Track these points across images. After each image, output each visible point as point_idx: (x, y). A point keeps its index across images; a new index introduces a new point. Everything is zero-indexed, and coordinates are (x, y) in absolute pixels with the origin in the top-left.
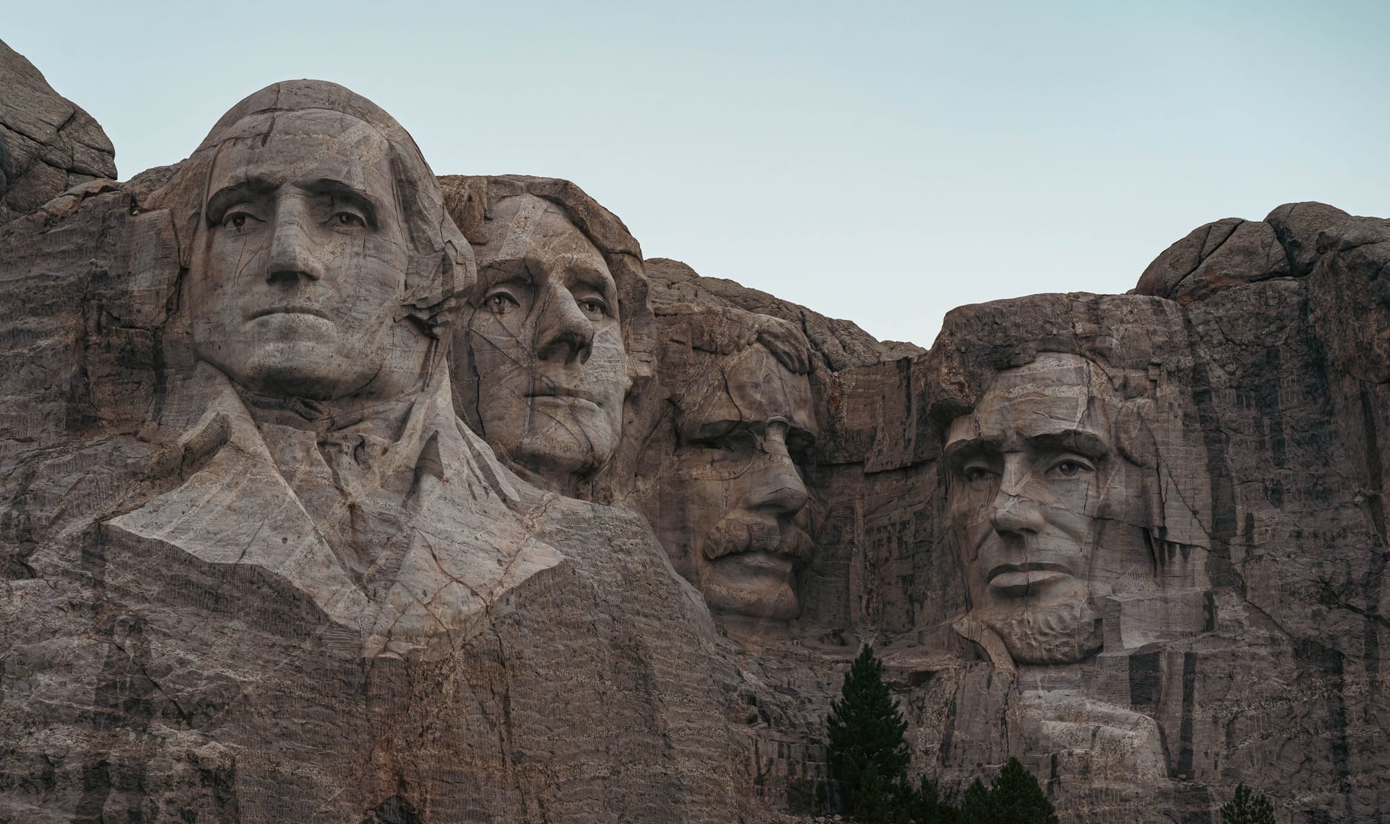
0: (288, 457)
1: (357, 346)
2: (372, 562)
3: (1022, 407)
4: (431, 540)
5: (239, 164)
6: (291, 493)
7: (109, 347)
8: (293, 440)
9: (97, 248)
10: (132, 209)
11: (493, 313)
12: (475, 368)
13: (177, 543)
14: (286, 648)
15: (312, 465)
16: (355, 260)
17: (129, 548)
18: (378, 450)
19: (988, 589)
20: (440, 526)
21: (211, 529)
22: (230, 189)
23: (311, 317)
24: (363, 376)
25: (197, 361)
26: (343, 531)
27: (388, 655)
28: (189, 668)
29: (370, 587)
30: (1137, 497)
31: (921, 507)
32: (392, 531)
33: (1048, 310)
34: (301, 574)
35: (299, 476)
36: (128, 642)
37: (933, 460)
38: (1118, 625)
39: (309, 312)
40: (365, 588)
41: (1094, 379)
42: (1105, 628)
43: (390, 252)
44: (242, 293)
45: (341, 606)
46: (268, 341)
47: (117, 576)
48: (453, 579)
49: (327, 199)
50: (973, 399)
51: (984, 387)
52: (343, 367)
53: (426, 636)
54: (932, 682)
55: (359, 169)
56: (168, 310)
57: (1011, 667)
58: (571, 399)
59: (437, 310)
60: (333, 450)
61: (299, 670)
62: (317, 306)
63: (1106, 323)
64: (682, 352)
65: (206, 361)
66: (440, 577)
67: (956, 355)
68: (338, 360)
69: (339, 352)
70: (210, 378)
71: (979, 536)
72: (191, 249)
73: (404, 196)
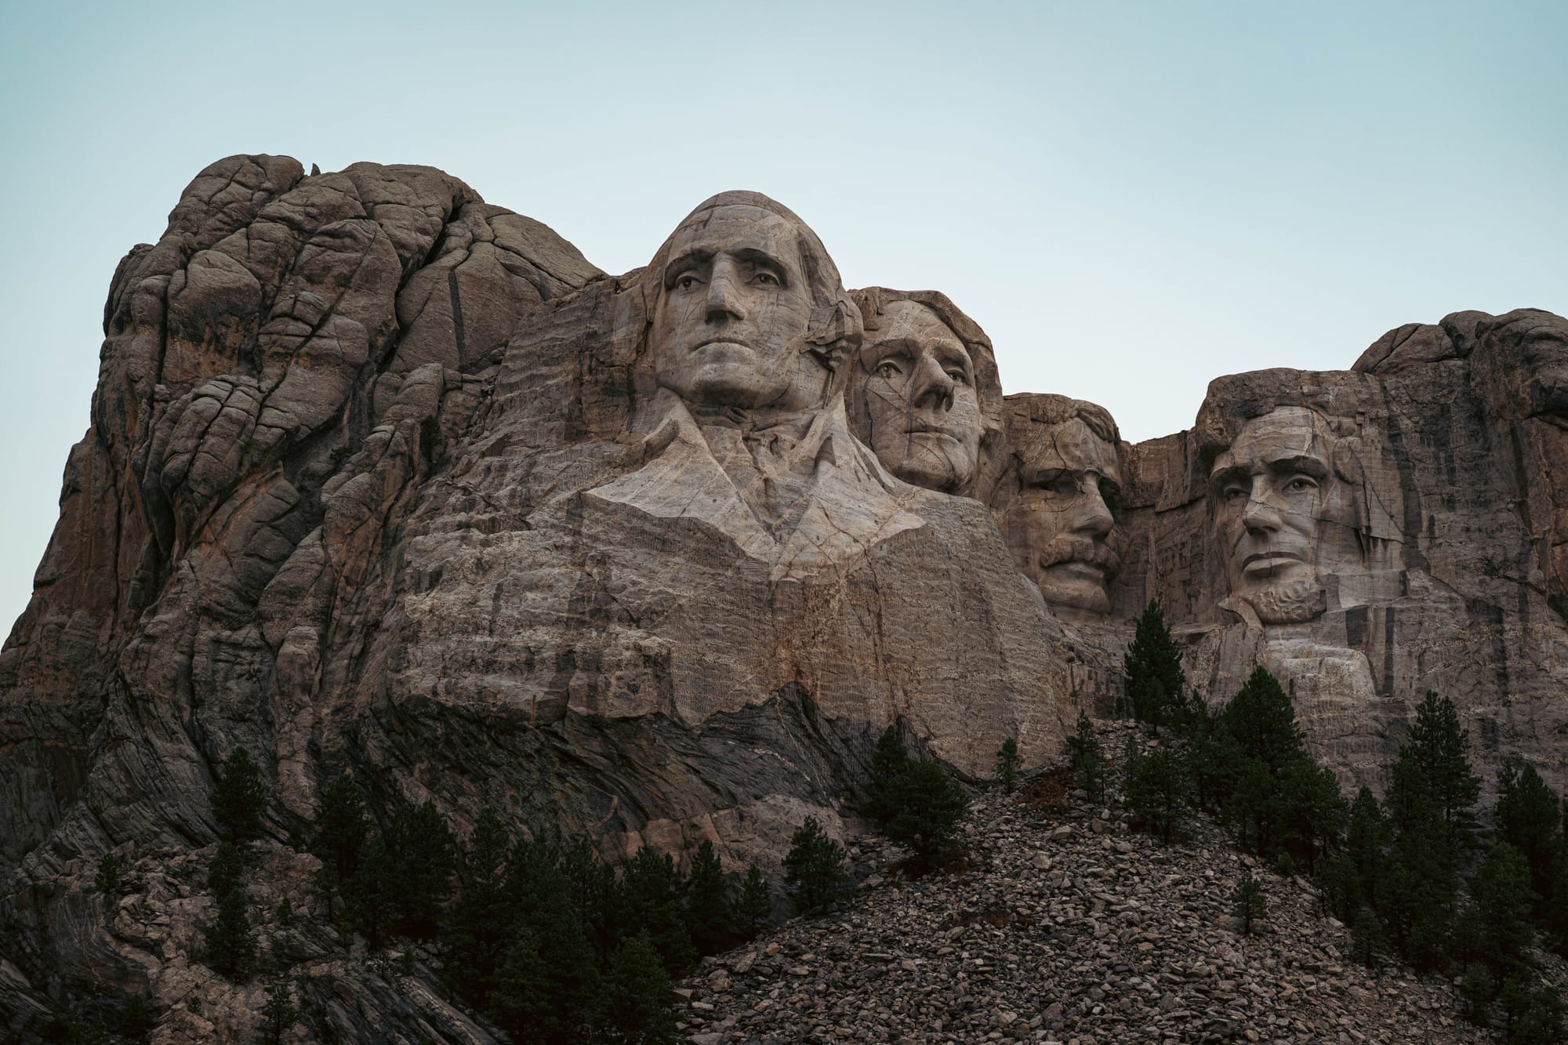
0: (720, 447)
1: (771, 367)
2: (780, 517)
3: (1265, 442)
4: (825, 504)
5: (687, 242)
6: (721, 469)
7: (597, 381)
8: (725, 436)
9: (591, 317)
10: (616, 290)
11: (882, 377)
12: (869, 415)
13: (637, 505)
14: (713, 575)
15: (738, 452)
16: (770, 307)
17: (601, 510)
18: (787, 445)
19: (1242, 576)
20: (832, 496)
21: (662, 496)
22: (680, 259)
23: (737, 346)
24: (776, 390)
25: (658, 387)
26: (758, 496)
27: (789, 579)
28: (639, 587)
29: (777, 533)
30: (1350, 506)
31: (1195, 531)
32: (795, 497)
33: (1283, 377)
34: (725, 523)
35: (728, 459)
36: (595, 570)
37: (1203, 496)
38: (1337, 592)
39: (735, 341)
40: (773, 534)
41: (1317, 422)
42: (1328, 595)
43: (797, 304)
44: (688, 332)
45: (755, 545)
46: (706, 363)
47: (591, 528)
48: (839, 530)
49: (750, 265)
50: (1230, 439)
51: (1238, 430)
52: (762, 382)
53: (818, 567)
54: (1203, 640)
55: (773, 243)
56: (638, 352)
57: (1260, 626)
58: (938, 434)
59: (832, 347)
60: (754, 444)
61: (722, 589)
62: (741, 338)
63: (1324, 385)
64: (1023, 422)
65: (665, 387)
66: (830, 528)
67: (1217, 409)
68: (756, 377)
69: (758, 372)
70: (667, 397)
71: (1236, 538)
72: (655, 308)
73: (808, 267)
